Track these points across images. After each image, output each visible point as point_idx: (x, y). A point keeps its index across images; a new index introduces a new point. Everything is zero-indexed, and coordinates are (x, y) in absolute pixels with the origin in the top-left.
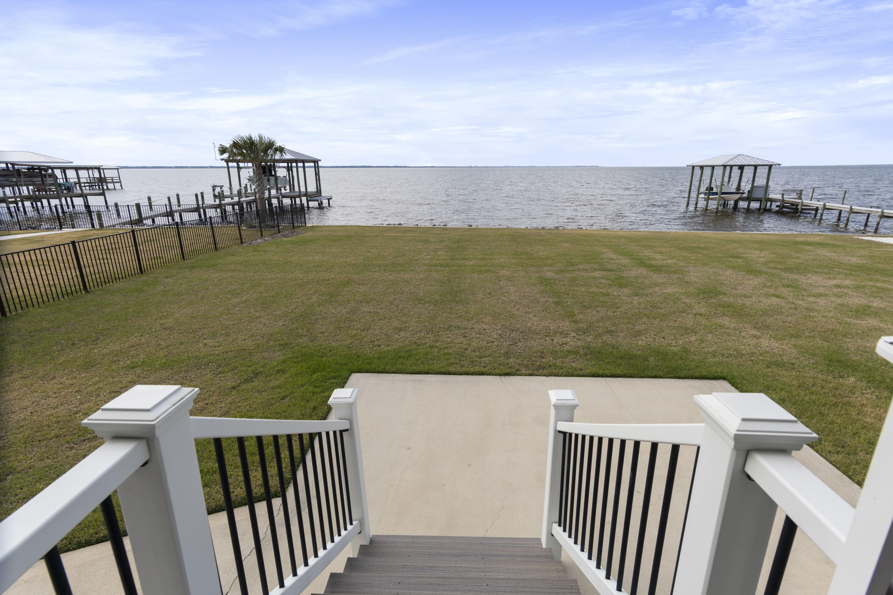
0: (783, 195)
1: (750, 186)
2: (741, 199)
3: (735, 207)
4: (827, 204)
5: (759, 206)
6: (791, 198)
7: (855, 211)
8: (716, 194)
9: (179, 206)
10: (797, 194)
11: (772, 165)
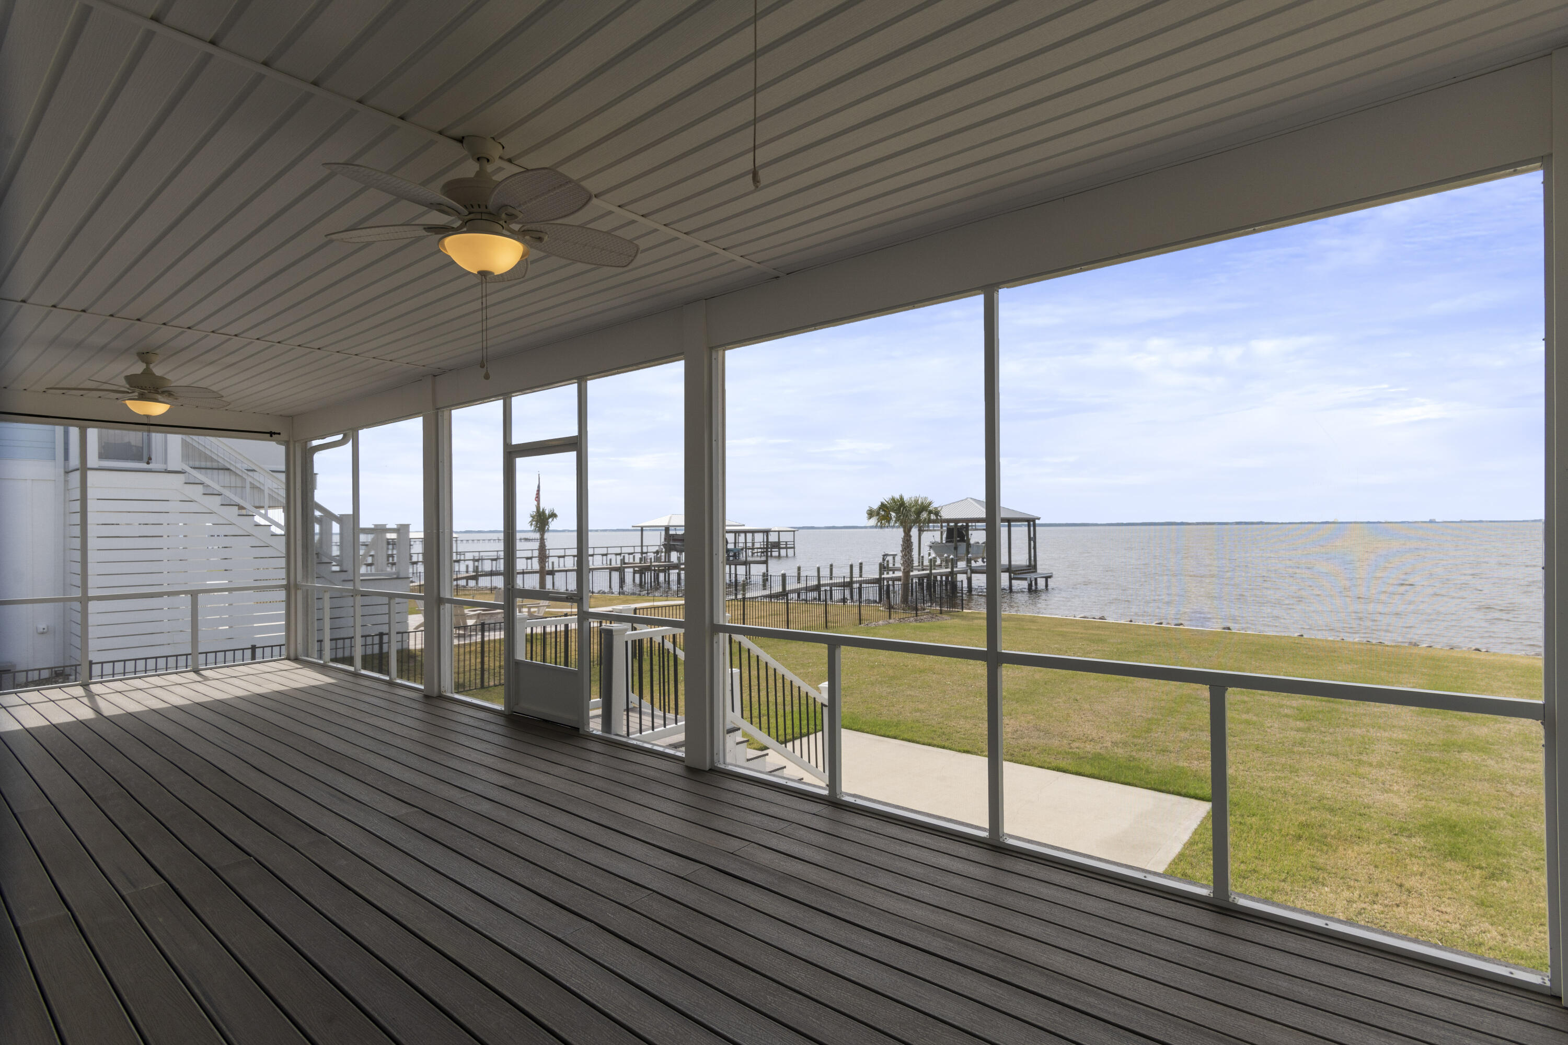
9: (831, 579)
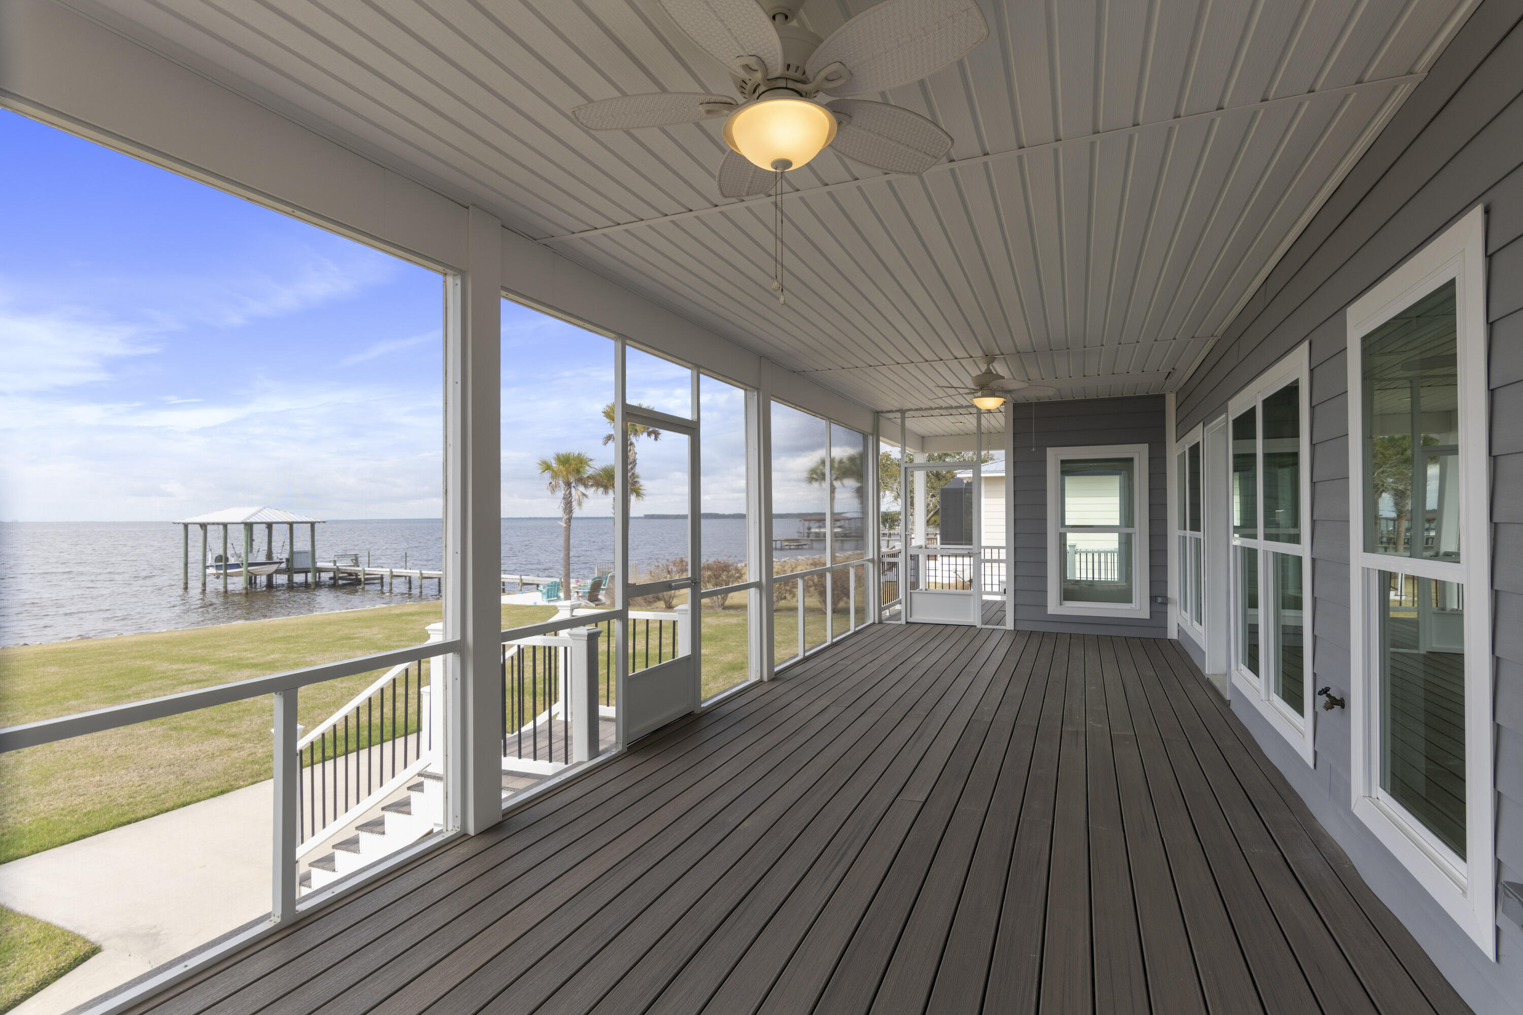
0: (335, 562)
1: (288, 551)
2: (278, 572)
3: (270, 585)
4: (393, 570)
5: (304, 579)
6: (345, 564)
7: (426, 576)
8: (237, 566)
10: (352, 560)
11: (315, 522)
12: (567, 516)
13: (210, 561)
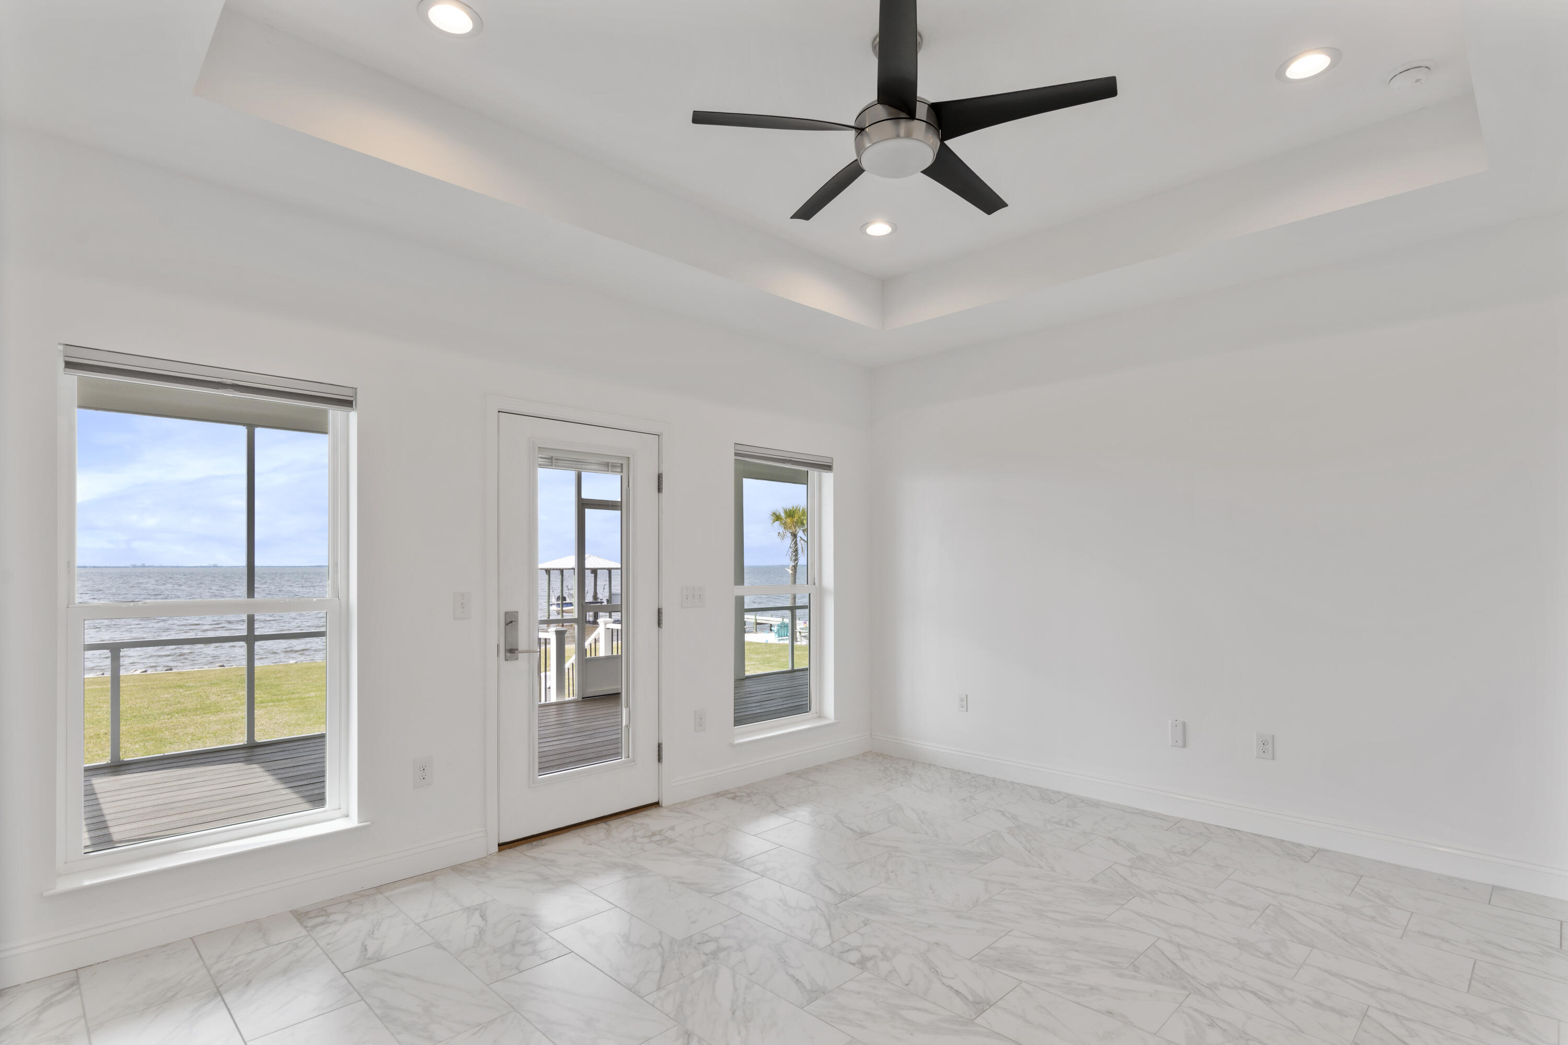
12: (793, 564)
13: (553, 600)
